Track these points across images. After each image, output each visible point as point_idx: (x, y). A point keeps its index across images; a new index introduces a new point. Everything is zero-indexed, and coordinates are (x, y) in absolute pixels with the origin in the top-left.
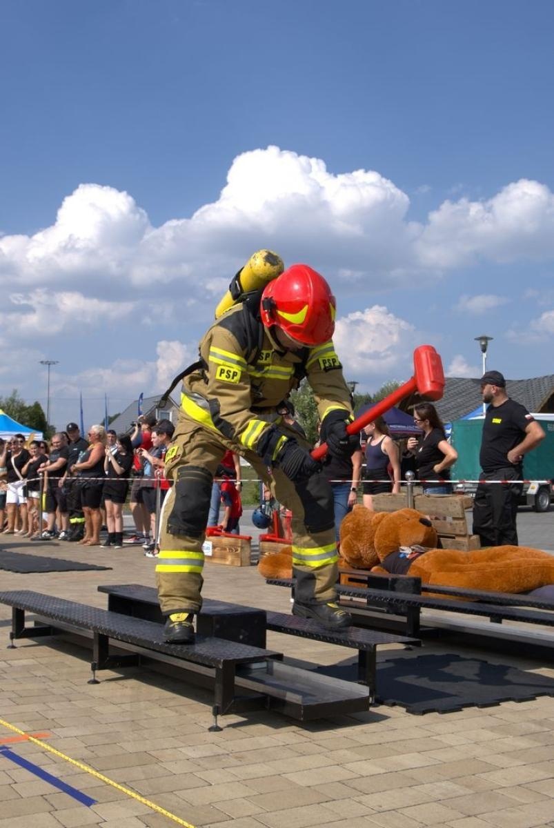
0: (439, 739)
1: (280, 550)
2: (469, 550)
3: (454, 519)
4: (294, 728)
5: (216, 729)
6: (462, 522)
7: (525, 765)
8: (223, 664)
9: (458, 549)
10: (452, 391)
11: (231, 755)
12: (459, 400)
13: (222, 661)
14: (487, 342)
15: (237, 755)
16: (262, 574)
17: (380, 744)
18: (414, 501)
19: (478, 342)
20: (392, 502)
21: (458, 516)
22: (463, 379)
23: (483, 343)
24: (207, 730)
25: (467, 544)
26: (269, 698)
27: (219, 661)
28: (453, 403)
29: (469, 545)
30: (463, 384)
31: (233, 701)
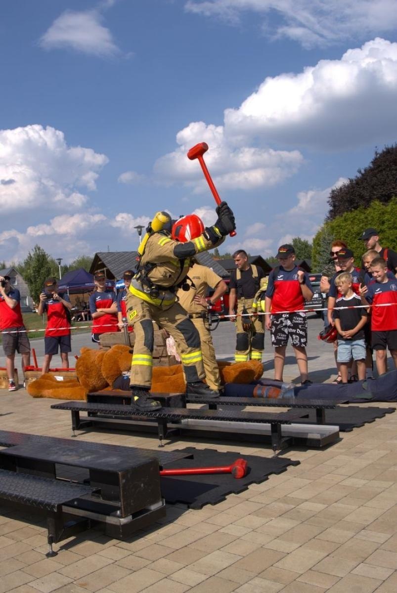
0: (226, 532)
1: (40, 377)
2: (170, 365)
3: (158, 346)
4: (114, 541)
5: (53, 554)
6: (163, 348)
7: (300, 546)
8: (57, 508)
9: (162, 366)
10: (121, 260)
11: (75, 583)
12: (126, 265)
13: (56, 505)
14: (141, 230)
15: (80, 582)
16: (30, 394)
17: (186, 546)
18: (129, 337)
19: (136, 229)
20: (114, 338)
21: (160, 344)
22: (127, 252)
23: (139, 230)
24: (46, 557)
25: (168, 361)
26: (89, 521)
27: (53, 506)
28: (122, 267)
29: (169, 362)
30: (127, 255)
31: (63, 530)
